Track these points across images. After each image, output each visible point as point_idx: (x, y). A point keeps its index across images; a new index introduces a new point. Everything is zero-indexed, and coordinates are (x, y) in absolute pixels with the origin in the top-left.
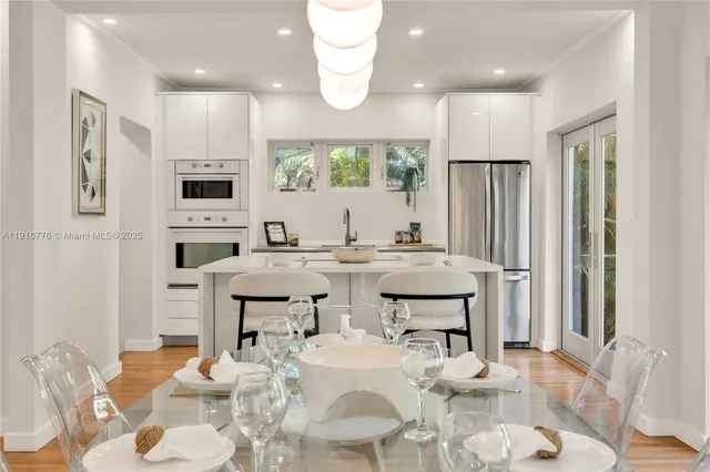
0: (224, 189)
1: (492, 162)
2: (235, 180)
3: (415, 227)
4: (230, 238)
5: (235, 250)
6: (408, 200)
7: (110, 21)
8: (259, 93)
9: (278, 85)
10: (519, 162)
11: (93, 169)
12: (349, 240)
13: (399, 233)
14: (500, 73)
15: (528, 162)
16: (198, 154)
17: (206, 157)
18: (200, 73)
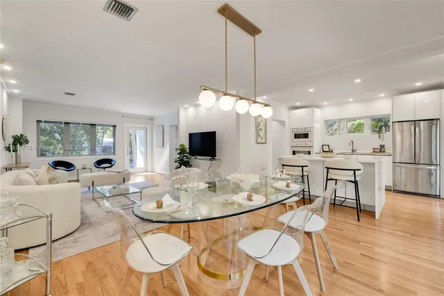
0: (306, 136)
1: (415, 121)
2: (309, 133)
3: (382, 147)
4: (308, 150)
5: (309, 153)
6: (380, 137)
7: (265, 97)
8: (317, 107)
9: (326, 104)
10: (433, 120)
11: (262, 133)
12: (353, 151)
13: (374, 149)
14: (418, 84)
15: (439, 119)
16: (299, 126)
17: (301, 127)
18: (298, 104)
